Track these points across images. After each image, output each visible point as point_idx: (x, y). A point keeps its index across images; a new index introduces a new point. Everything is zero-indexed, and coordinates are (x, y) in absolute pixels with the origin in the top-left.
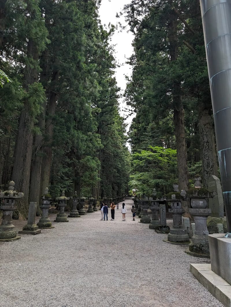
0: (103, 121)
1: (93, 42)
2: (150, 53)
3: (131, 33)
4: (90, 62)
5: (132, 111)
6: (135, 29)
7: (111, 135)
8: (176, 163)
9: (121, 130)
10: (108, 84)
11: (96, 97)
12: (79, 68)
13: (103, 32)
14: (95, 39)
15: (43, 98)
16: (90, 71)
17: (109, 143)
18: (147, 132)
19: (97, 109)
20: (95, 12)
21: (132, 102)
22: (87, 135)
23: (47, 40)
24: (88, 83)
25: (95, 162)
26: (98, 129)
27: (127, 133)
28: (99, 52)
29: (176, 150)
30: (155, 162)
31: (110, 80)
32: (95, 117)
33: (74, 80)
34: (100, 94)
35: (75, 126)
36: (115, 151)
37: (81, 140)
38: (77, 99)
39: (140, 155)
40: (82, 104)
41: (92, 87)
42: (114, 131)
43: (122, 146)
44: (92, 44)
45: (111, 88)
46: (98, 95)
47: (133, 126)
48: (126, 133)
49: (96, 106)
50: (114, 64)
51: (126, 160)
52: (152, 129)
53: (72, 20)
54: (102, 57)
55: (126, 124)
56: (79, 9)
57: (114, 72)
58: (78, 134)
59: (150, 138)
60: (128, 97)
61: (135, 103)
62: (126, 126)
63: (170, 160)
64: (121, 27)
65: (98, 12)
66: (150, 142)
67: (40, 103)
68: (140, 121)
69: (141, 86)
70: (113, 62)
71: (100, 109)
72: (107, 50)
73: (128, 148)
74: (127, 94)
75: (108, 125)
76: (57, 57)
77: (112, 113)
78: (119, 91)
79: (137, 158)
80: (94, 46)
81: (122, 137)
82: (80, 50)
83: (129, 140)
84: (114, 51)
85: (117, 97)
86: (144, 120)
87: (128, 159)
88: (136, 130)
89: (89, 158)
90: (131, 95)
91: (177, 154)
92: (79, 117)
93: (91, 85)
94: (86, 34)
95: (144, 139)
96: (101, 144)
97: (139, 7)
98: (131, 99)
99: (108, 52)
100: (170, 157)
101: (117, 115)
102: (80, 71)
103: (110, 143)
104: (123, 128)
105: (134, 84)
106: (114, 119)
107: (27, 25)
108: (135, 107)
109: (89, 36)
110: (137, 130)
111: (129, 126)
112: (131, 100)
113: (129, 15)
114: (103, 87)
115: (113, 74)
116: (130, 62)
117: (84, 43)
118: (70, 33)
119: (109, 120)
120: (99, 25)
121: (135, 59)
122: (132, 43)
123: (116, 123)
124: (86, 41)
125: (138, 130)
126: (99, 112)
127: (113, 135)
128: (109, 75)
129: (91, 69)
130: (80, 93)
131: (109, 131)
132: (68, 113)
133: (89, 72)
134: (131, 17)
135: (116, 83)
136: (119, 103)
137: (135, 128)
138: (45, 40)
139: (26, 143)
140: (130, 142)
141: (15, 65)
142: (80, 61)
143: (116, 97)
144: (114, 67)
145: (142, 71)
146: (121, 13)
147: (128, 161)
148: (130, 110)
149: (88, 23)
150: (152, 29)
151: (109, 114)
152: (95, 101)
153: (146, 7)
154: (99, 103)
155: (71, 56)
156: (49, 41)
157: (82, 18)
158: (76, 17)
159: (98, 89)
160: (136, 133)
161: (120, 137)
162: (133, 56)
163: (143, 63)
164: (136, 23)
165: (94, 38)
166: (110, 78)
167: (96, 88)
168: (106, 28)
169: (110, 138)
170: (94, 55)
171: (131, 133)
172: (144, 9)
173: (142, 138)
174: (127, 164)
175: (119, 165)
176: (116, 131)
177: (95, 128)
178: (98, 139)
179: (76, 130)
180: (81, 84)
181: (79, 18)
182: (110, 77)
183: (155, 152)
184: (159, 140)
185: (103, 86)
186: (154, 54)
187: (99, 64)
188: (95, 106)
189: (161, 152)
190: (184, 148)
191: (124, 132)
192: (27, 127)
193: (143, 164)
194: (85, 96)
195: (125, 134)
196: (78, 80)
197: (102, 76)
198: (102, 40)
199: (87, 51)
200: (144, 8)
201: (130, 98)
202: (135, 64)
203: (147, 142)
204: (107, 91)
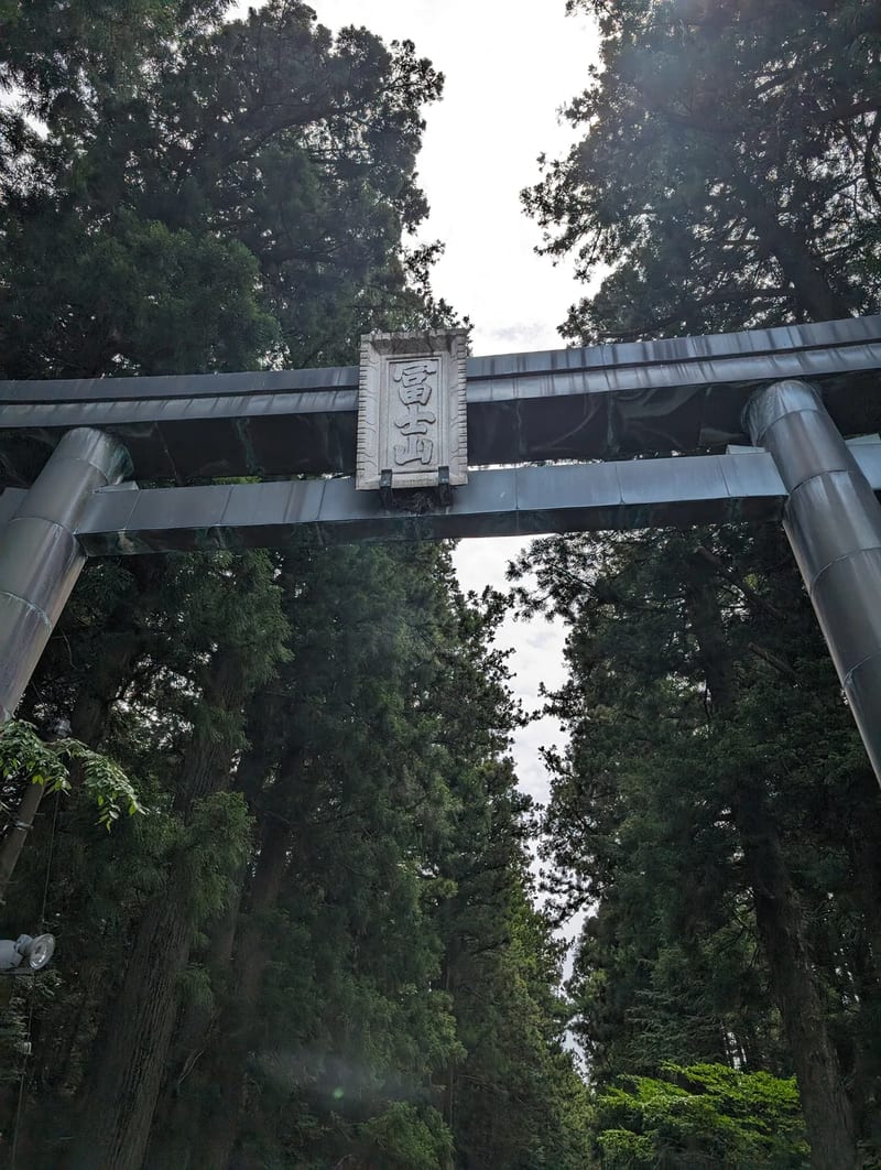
0: (462, 932)
1: (431, 645)
2: (631, 681)
3: (559, 619)
4: (419, 710)
5: (579, 889)
6: (574, 607)
7: (498, 996)
8: (805, 1148)
9: (540, 972)
10: (483, 788)
11: (437, 838)
12: (381, 732)
13: (466, 616)
14: (438, 636)
15: (242, 851)
16: (421, 742)
17: (488, 1033)
18: (650, 987)
19: (441, 884)
20: (440, 558)
21: (578, 855)
22: (397, 998)
23: (283, 650)
24: (410, 784)
25: (429, 1137)
26: (443, 969)
27: (565, 984)
28: (451, 674)
29: (793, 1081)
30: (704, 1144)
31: (492, 772)
32: (431, 914)
33: (360, 772)
34: (454, 823)
35: (350, 957)
36: (518, 1073)
37: (373, 1021)
38: (367, 845)
39: (632, 1103)
40: (385, 865)
41: (423, 798)
42: (510, 978)
43: (546, 1051)
44: (429, 653)
45: (495, 800)
46: (448, 830)
47: (589, 957)
48: (561, 986)
49: (436, 868)
50: (505, 715)
51: (566, 1125)
52: (674, 975)
53: (366, 588)
54: (461, 690)
55: (556, 945)
56: (389, 554)
57: (505, 740)
58: (361, 993)
59: (668, 1016)
60: (560, 833)
61: (590, 859)
62: (561, 952)
63: (774, 1131)
64: (526, 602)
65: (450, 559)
66: (673, 1038)
67: (226, 869)
68: (619, 936)
69: (609, 792)
70: (499, 709)
71: (454, 885)
72: (480, 667)
73: (575, 1062)
74: (557, 821)
75: (482, 950)
76: (309, 698)
77: (500, 897)
78: (526, 810)
79: (619, 1116)
80: (436, 658)
81: (546, 1001)
82: (388, 675)
83: (575, 1020)
84: (502, 671)
85: (521, 833)
86: (635, 932)
87: (579, 1117)
88: (601, 975)
89: (402, 1116)
90: (573, 825)
91: (799, 1099)
92: (368, 918)
93: (423, 794)
94: (408, 624)
95: (644, 1021)
96: (456, 1041)
97: (583, 545)
98: (576, 844)
99: (483, 674)
100: (769, 1115)
101: (520, 904)
102: (384, 743)
103: (494, 1033)
104: (547, 964)
105: (580, 787)
106: (507, 924)
107: (223, 609)
108: (593, 876)
109: (418, 628)
110: (607, 973)
111: (571, 954)
112: (572, 845)
113: (550, 568)
114: (465, 799)
115: (503, 748)
116: (563, 708)
117: (404, 652)
118: (358, 625)
119: (490, 927)
120: (451, 593)
121: (578, 698)
122: (566, 647)
123: (517, 942)
124: (410, 643)
125: (614, 976)
126: (449, 896)
127: (505, 993)
128: (485, 753)
129: (423, 737)
130: (381, 821)
131: (488, 976)
132: (327, 899)
133: (417, 745)
134: (560, 575)
135: (515, 780)
136: (525, 859)
137: (599, 965)
138: (276, 651)
139: (146, 1036)
140: (578, 1028)
141: (157, 722)
142: (385, 709)
143: (513, 835)
144: (505, 724)
145: (608, 738)
146: (523, 563)
147: (579, 1125)
148: (571, 887)
149: (416, 591)
150: (632, 606)
151: (489, 901)
152: (433, 852)
153: (604, 543)
154: (450, 857)
155: (356, 693)
156: (286, 655)
157: (398, 580)
158: (380, 578)
159: (448, 807)
160: (604, 990)
161: (537, 1008)
162: (569, 688)
163: (609, 713)
164: (575, 588)
165: (435, 633)
166: (491, 761)
167: (438, 803)
168: (475, 603)
169: (493, 1012)
170: (433, 685)
171: (583, 987)
172: (599, 548)
173: (630, 1015)
174: (572, 1146)
175: (535, 1147)
176: (517, 977)
177: (431, 965)
178: (441, 1015)
179: (353, 973)
180: (384, 790)
181: (391, 579)
182: (490, 758)
183: (696, 1088)
184: (708, 1028)
185: (466, 793)
186: (648, 685)
187: (450, 716)
188: (433, 869)
189: (723, 1087)
190: (831, 1072)
191: (554, 979)
192: (161, 964)
193: (650, 1155)
194: (396, 836)
195: (559, 992)
196: (376, 776)
197: (459, 757)
198: (463, 641)
199: (412, 673)
200: (598, 546)
201: (569, 837)
202: (580, 715)
203: (658, 1035)
204: (481, 812)
